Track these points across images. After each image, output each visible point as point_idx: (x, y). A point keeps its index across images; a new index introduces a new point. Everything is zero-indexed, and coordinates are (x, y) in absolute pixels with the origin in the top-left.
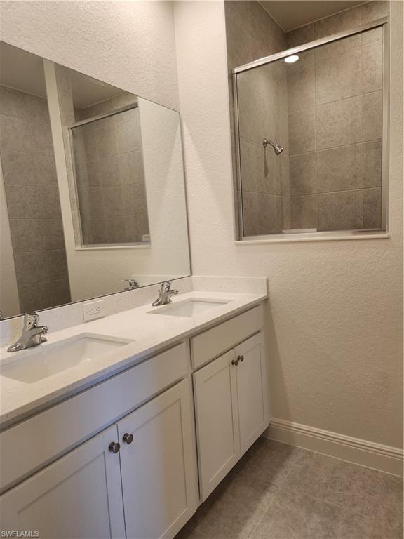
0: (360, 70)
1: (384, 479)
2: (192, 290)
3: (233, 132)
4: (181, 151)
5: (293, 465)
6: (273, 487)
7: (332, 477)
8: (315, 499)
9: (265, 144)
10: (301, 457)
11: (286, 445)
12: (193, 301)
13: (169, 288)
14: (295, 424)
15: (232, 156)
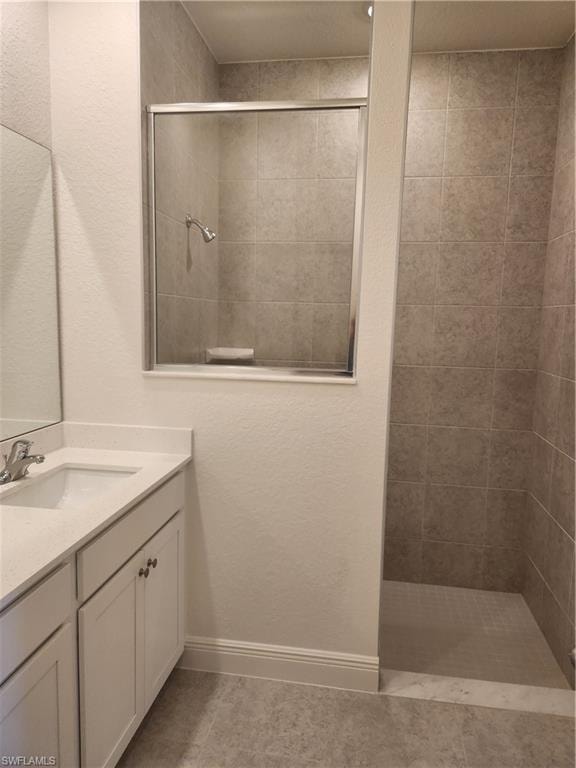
0: (317, 145)
1: (337, 699)
2: (62, 445)
3: (145, 202)
4: (52, 213)
5: (219, 705)
6: (192, 749)
7: (274, 713)
8: (254, 752)
9: (189, 224)
10: (230, 690)
11: (207, 674)
12: (66, 469)
13: (26, 451)
14: (222, 641)
15: (144, 239)
